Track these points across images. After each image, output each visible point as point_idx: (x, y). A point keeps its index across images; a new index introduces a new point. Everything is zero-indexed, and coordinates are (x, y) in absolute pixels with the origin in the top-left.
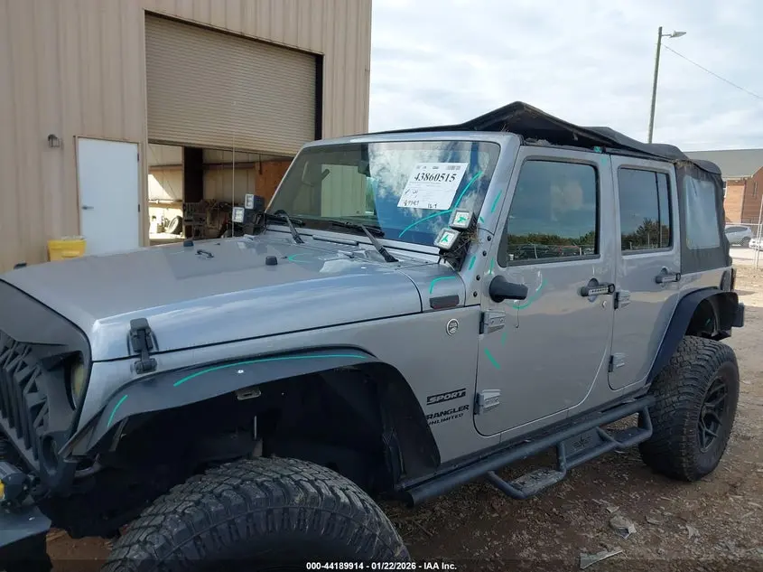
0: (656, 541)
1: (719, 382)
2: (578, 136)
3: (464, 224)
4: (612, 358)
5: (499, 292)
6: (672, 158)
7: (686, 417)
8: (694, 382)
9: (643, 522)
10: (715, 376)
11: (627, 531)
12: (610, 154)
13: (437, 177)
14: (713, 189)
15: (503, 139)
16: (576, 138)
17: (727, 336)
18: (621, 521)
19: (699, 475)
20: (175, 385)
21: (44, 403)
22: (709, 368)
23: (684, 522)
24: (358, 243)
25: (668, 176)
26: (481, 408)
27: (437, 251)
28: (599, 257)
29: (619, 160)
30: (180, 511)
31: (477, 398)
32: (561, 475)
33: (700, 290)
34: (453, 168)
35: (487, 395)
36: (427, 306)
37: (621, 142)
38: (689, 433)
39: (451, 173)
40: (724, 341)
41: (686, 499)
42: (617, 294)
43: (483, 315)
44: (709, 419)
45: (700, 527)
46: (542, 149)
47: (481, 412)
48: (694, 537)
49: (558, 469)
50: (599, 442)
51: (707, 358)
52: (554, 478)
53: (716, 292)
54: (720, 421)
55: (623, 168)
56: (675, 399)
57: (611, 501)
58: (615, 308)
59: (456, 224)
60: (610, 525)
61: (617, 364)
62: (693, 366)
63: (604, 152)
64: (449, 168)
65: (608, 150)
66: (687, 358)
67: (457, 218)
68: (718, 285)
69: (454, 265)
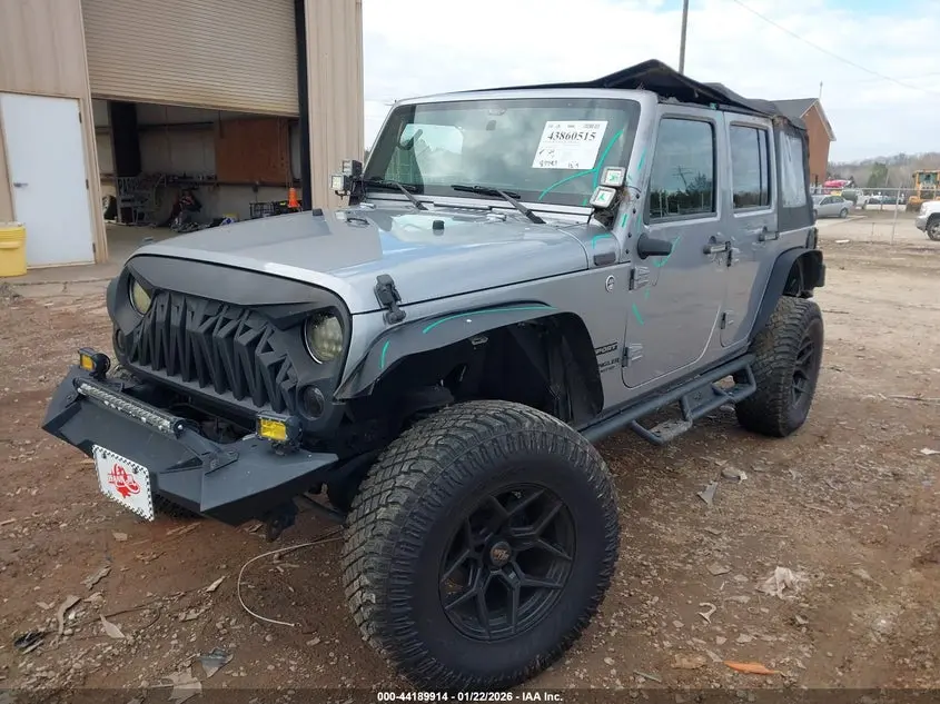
0: (766, 484)
1: (807, 339)
2: (699, 94)
3: (618, 183)
4: (724, 315)
5: (646, 250)
6: (771, 113)
7: (781, 376)
8: (789, 342)
9: (750, 470)
10: (806, 333)
11: (739, 478)
12: (724, 111)
13: (574, 136)
14: (800, 147)
15: (644, 98)
16: (697, 95)
17: (811, 296)
18: (731, 470)
19: (791, 429)
20: (425, 331)
21: (283, 361)
22: (801, 326)
23: (787, 467)
24: (491, 208)
25: (766, 132)
26: (629, 361)
27: (589, 211)
28: (715, 216)
29: (731, 117)
30: (433, 443)
31: (626, 352)
32: (690, 424)
33: (791, 249)
34: (591, 126)
35: (634, 347)
36: (591, 263)
37: (732, 99)
38: (784, 390)
39: (590, 131)
40: (810, 299)
41: (781, 450)
42: (730, 252)
43: (632, 272)
44: (798, 375)
45: (801, 469)
46: (673, 106)
47: (630, 364)
48: (798, 478)
49: (685, 419)
50: (713, 397)
51: (799, 316)
52: (683, 427)
53: (805, 251)
54: (807, 377)
55: (733, 124)
56: (771, 359)
57: (717, 457)
58: (729, 265)
59: (608, 182)
60: (722, 475)
61: (729, 321)
62: (786, 325)
63: (718, 109)
64: (586, 126)
65: (722, 106)
66: (780, 318)
67: (609, 177)
68: (803, 243)
69: (606, 225)
